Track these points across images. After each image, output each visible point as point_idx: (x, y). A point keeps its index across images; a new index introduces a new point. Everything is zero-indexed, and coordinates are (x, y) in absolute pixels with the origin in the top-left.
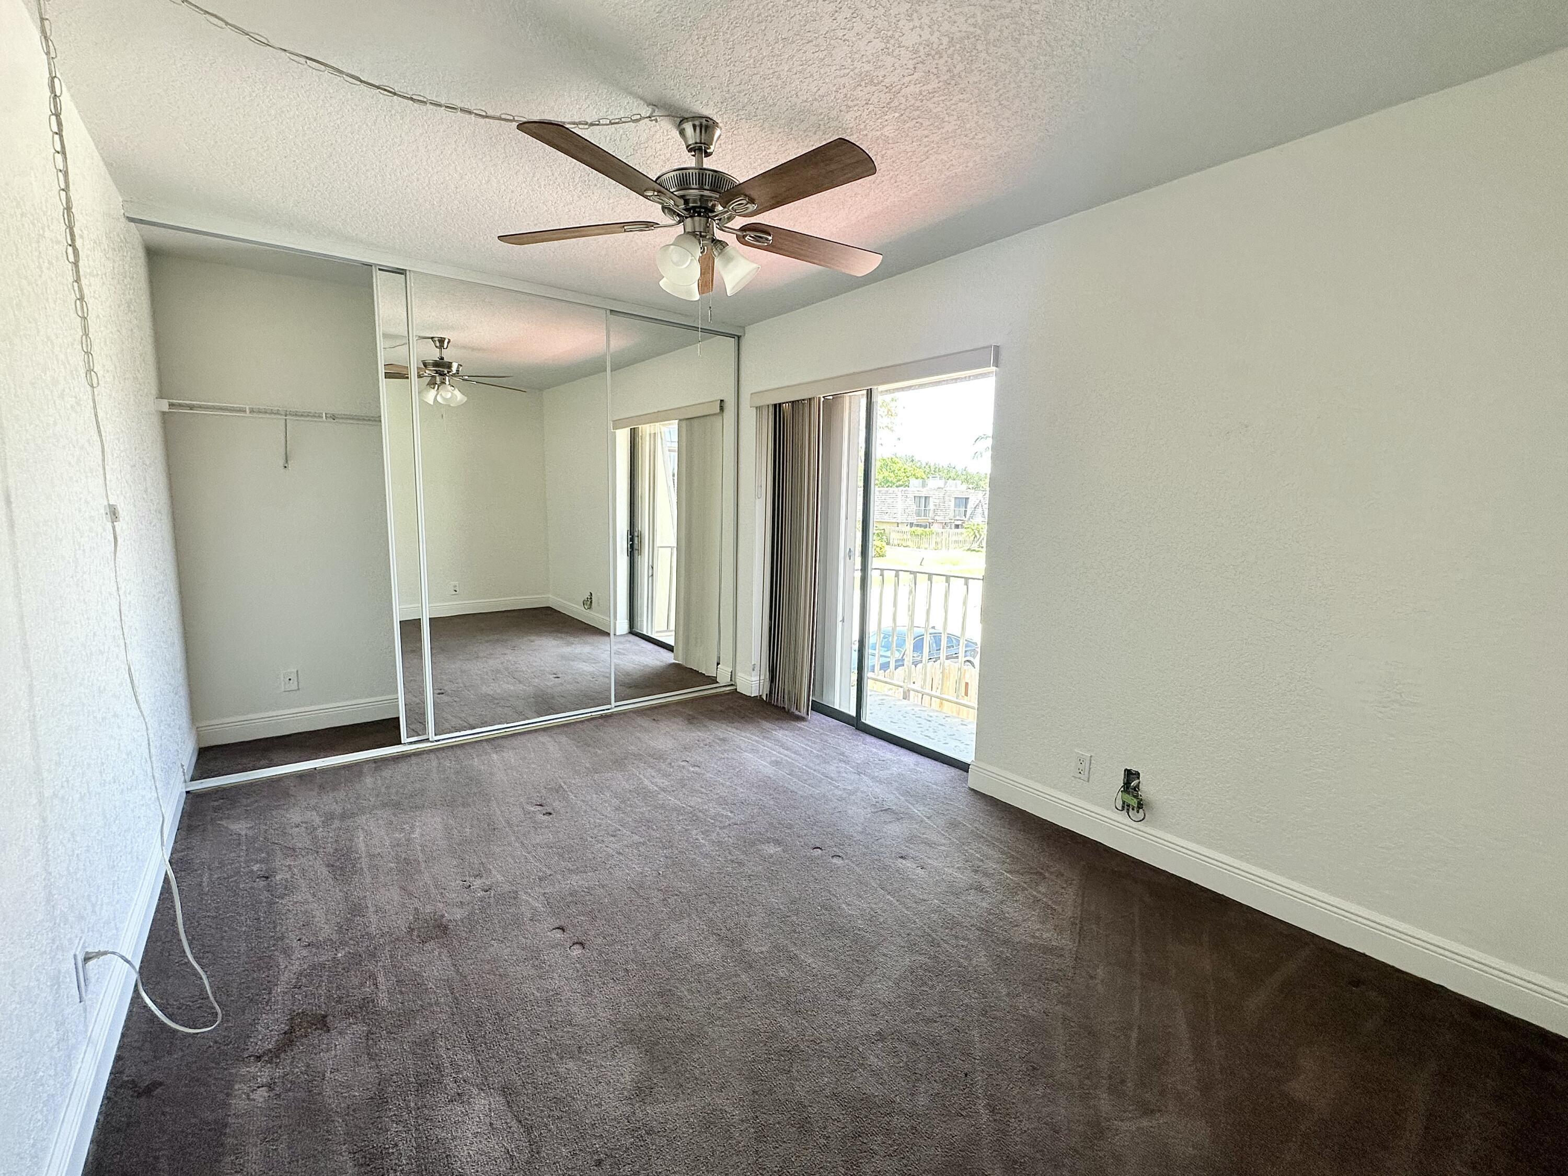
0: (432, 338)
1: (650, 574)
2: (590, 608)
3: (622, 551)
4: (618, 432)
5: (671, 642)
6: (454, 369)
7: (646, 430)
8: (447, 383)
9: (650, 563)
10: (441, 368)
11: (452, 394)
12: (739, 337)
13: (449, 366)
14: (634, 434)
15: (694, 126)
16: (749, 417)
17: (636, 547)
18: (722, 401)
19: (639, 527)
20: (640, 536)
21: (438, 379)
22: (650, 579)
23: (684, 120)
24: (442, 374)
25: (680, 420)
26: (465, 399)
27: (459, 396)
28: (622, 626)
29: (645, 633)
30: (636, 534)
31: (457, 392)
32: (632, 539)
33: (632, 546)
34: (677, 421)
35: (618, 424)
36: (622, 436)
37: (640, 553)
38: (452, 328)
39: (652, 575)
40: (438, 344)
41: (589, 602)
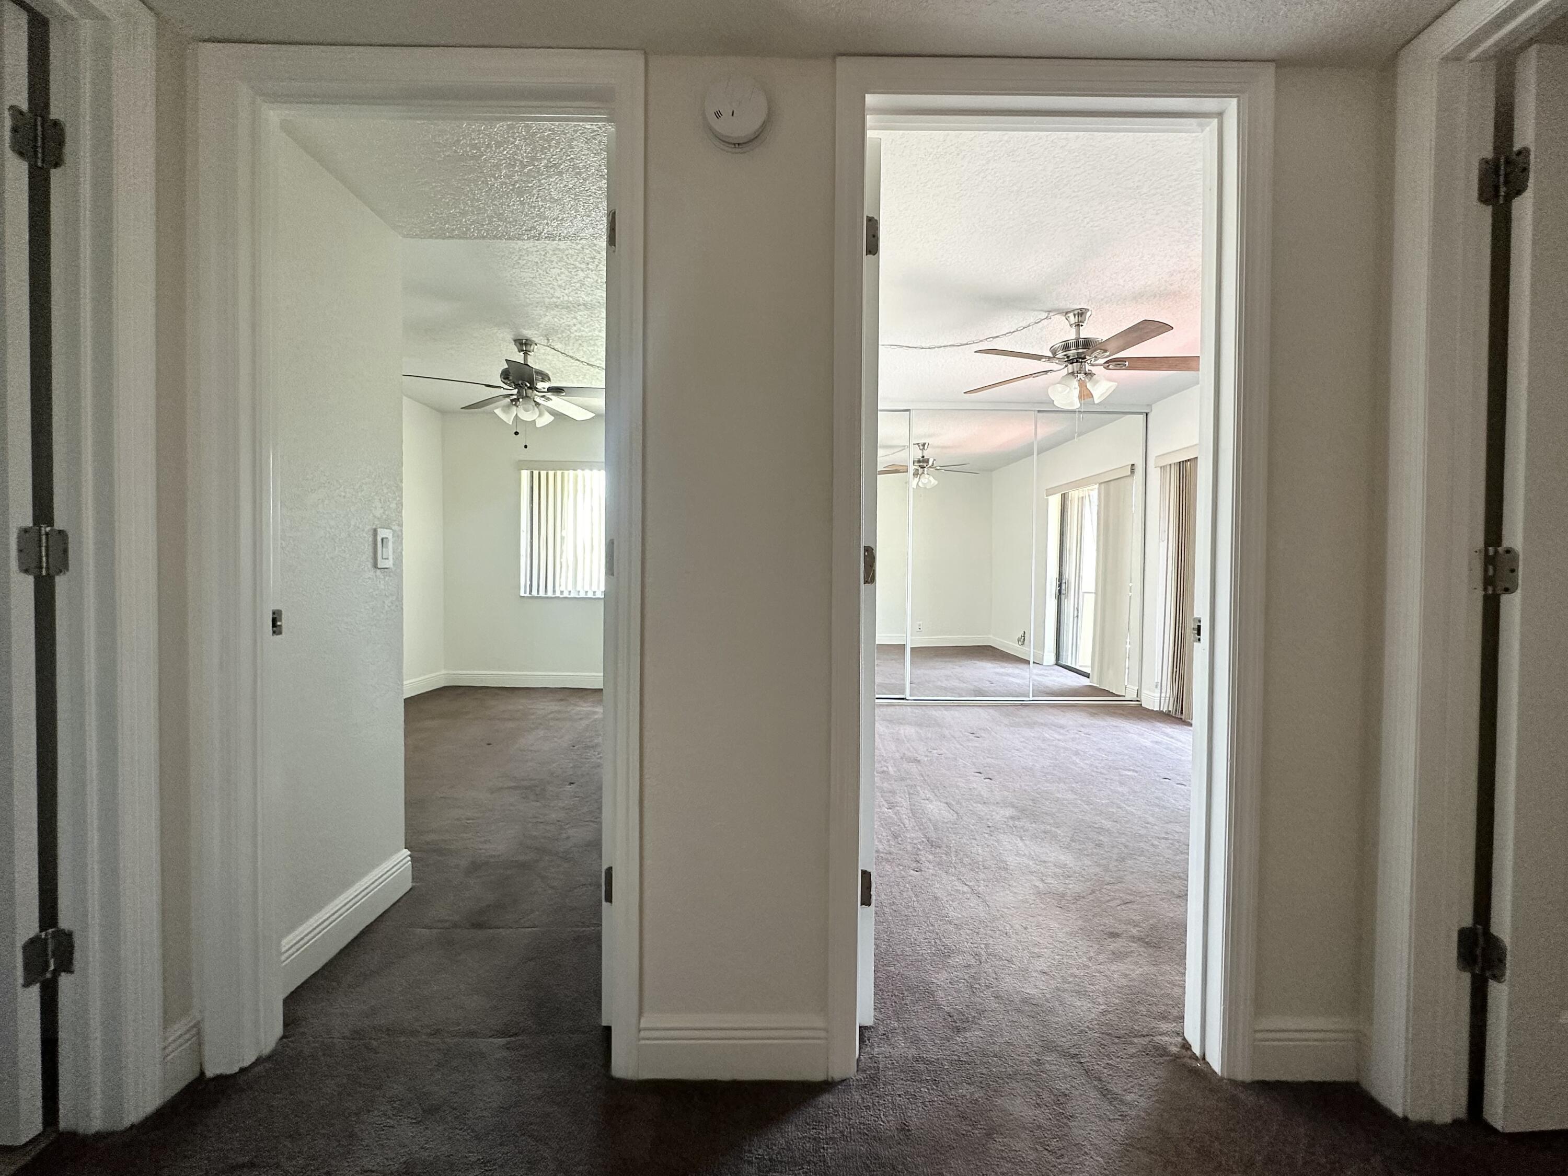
0: (918, 444)
1: (1076, 615)
2: (1023, 644)
3: (1051, 595)
4: (1050, 498)
5: (1088, 670)
6: (930, 464)
7: (1074, 495)
8: (925, 472)
9: (1076, 606)
10: (923, 462)
11: (928, 480)
12: (1147, 415)
13: (927, 461)
14: (1064, 497)
15: (1075, 315)
16: (1155, 475)
17: (1063, 592)
18: (1133, 465)
19: (1066, 575)
20: (1067, 583)
21: (920, 470)
22: (1075, 619)
23: (1067, 313)
24: (923, 467)
25: (1100, 484)
26: (936, 482)
27: (934, 482)
28: (1050, 658)
29: (1069, 664)
30: (1064, 581)
31: (931, 478)
32: (1060, 586)
33: (1060, 591)
34: (1097, 486)
35: (1051, 492)
36: (1054, 502)
37: (1067, 596)
38: (930, 436)
39: (1077, 616)
40: (921, 447)
41: (1022, 640)
